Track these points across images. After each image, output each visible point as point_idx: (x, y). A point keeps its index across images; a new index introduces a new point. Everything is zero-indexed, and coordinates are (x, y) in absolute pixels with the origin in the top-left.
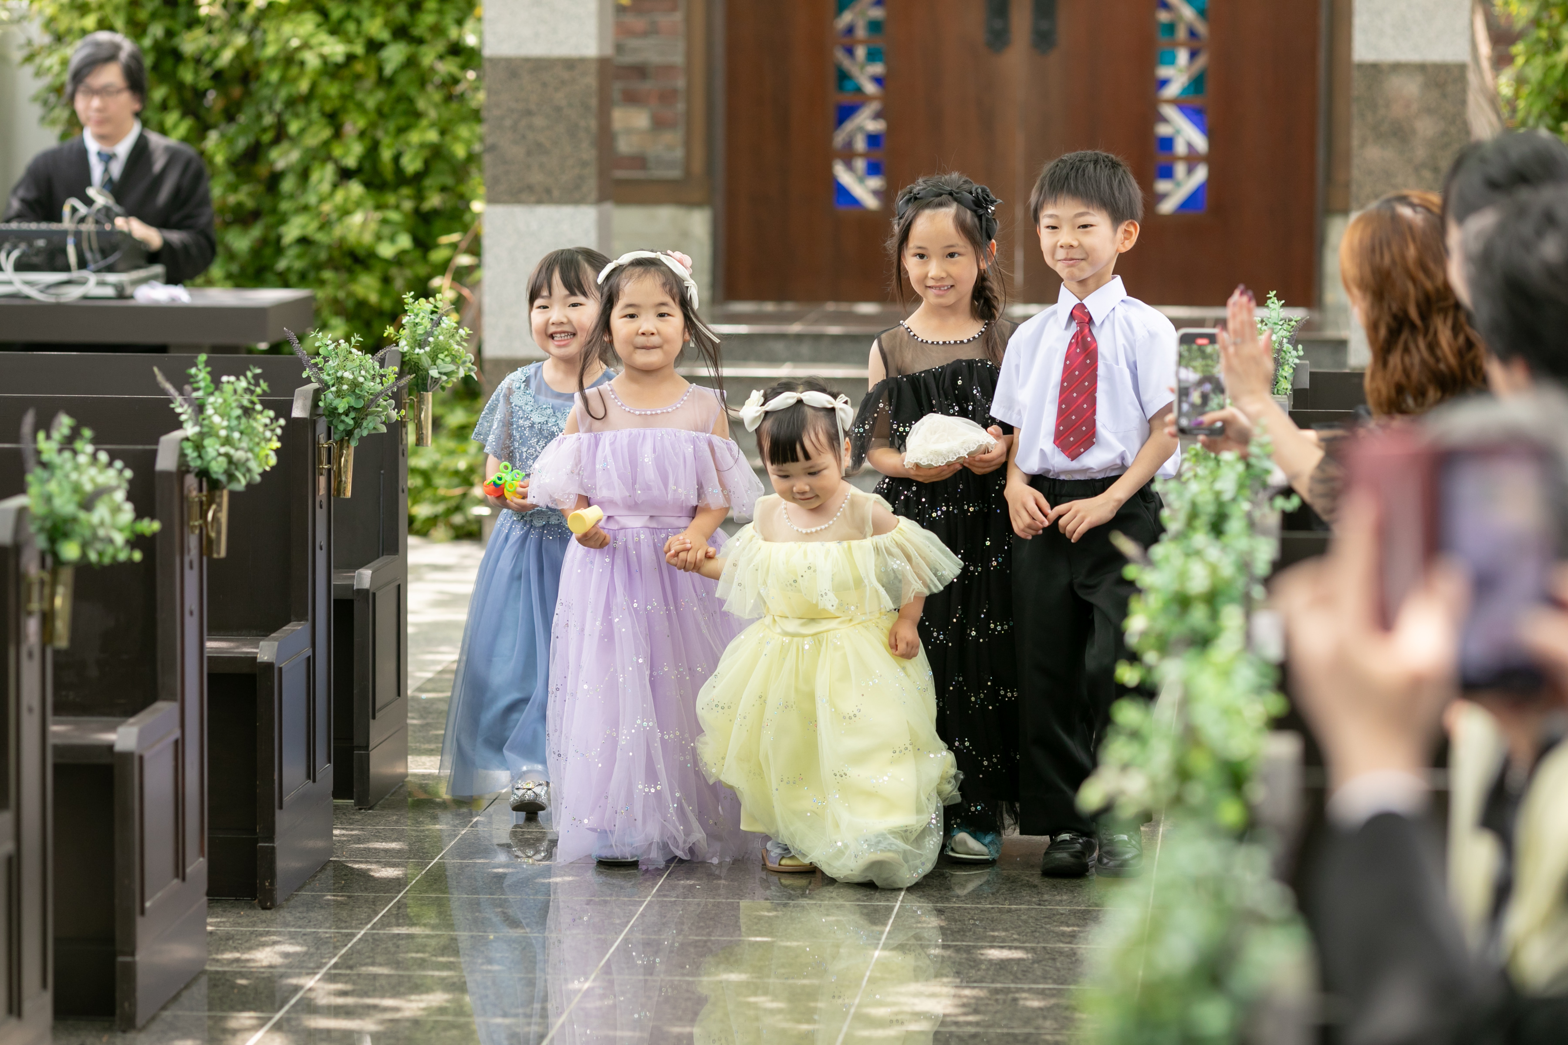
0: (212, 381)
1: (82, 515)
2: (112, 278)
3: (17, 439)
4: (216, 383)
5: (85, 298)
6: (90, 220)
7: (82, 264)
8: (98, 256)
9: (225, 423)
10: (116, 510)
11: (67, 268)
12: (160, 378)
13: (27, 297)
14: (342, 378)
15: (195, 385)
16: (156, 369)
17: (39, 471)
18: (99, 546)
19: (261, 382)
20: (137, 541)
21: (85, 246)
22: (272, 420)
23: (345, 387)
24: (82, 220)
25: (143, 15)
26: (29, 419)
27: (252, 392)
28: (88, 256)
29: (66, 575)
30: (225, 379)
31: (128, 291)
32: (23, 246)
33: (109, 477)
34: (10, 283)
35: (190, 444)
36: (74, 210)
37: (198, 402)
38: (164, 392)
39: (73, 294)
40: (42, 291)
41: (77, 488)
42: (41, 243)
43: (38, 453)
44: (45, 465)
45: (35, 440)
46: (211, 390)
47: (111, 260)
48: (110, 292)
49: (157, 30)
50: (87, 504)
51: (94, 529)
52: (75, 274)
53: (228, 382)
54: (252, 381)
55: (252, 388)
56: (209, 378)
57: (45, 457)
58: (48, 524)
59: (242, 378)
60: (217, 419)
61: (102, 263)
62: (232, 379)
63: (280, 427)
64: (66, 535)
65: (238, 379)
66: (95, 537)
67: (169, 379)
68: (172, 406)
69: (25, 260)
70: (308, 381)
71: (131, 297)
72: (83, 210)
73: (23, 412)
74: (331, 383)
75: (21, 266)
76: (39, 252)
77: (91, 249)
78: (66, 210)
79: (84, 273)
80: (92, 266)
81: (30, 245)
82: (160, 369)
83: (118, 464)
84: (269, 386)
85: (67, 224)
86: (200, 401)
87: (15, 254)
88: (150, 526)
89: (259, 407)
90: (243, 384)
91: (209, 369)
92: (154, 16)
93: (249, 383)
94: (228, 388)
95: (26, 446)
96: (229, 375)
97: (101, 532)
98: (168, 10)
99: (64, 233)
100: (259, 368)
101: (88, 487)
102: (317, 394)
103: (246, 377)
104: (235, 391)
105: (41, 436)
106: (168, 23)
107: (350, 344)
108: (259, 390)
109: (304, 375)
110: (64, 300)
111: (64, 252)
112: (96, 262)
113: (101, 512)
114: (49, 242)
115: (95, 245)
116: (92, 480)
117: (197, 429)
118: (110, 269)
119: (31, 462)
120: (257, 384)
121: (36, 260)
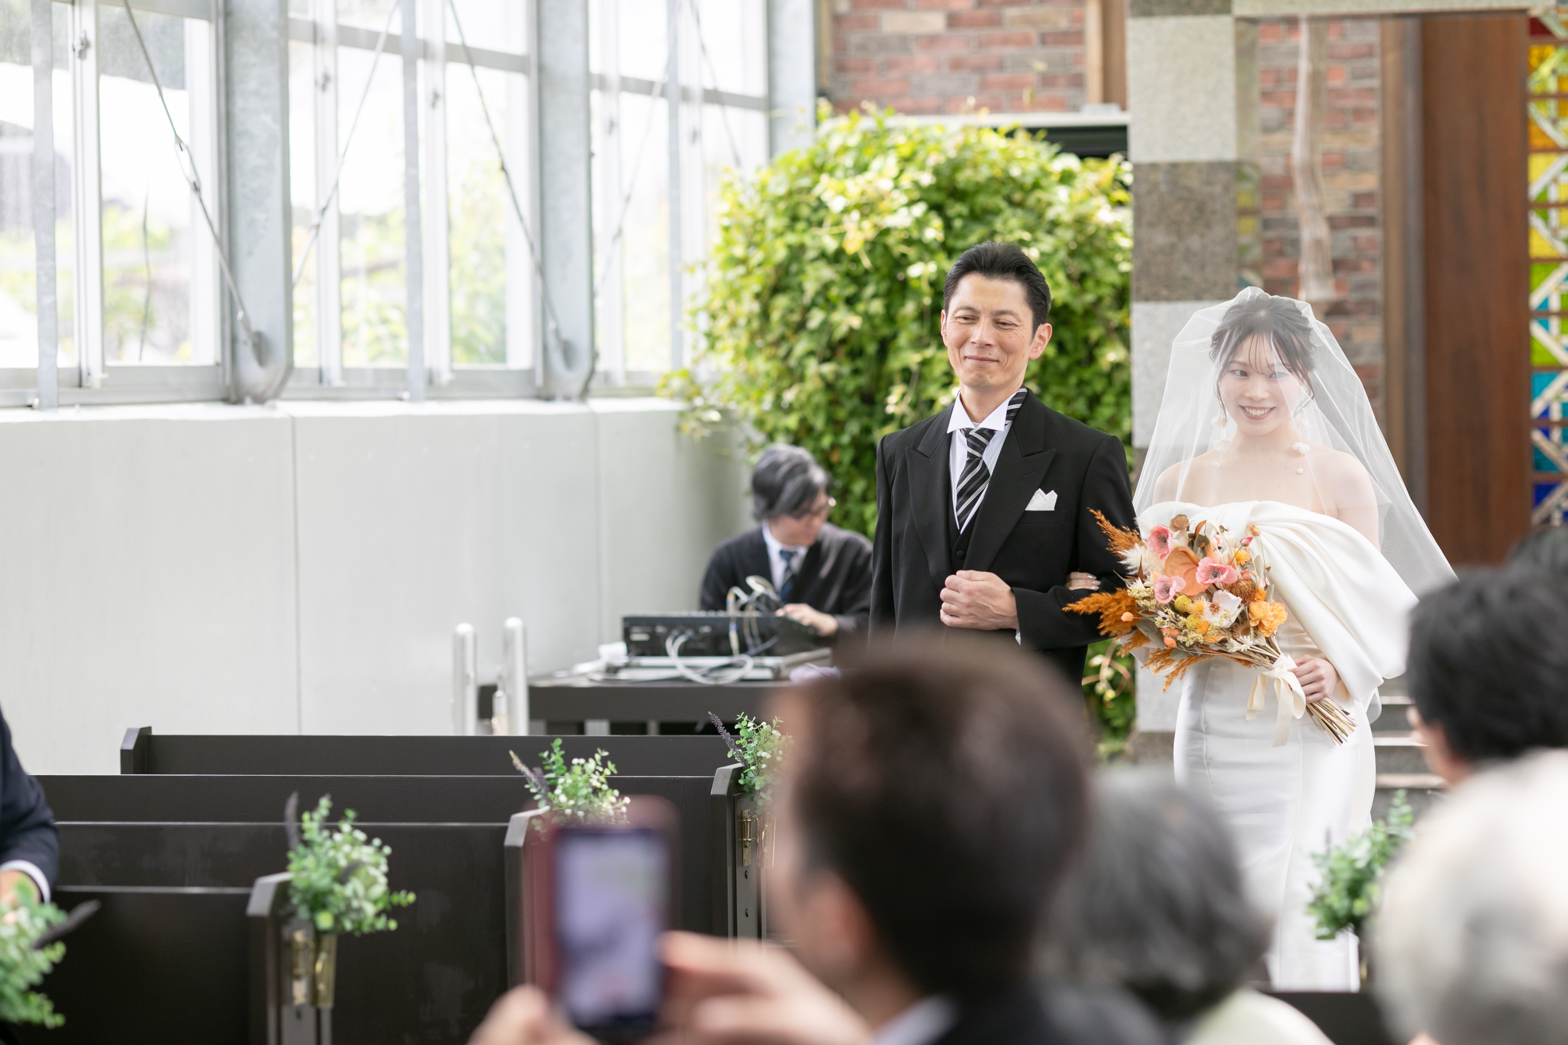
0: (565, 764)
1: (337, 888)
2: (770, 661)
3: (282, 818)
4: (568, 765)
5: (743, 680)
6: (750, 607)
7: (743, 649)
8: (758, 641)
9: (572, 802)
10: (371, 883)
11: (729, 653)
12: (516, 761)
13: (689, 681)
14: (761, 757)
15: (547, 768)
16: (511, 753)
17: (301, 849)
18: (354, 916)
19: (609, 763)
20: (391, 911)
21: (746, 632)
22: (617, 798)
23: (764, 766)
24: (743, 608)
25: (841, 414)
26: (292, 803)
27: (601, 773)
28: (749, 641)
29: (330, 943)
30: (575, 761)
31: (784, 673)
32: (690, 633)
33: (366, 854)
34: (673, 667)
35: (540, 821)
36: (737, 598)
37: (549, 783)
38: (519, 772)
39: (731, 677)
40: (704, 676)
41: (332, 864)
42: (706, 629)
43: (301, 831)
44: (307, 844)
45: (300, 819)
46: (562, 772)
47: (768, 645)
48: (767, 674)
49: (854, 428)
50: (343, 878)
51: (348, 900)
52: (736, 658)
53: (578, 764)
54: (600, 763)
55: (601, 769)
56: (561, 761)
57: (307, 836)
58: (309, 897)
59: (591, 760)
60: (563, 798)
61: (762, 647)
62: (582, 761)
63: (625, 805)
64: (324, 906)
65: (587, 761)
66: (349, 909)
67: (524, 762)
68: (527, 786)
69: (692, 645)
70: (732, 761)
71: (787, 679)
72: (744, 598)
73: (288, 795)
74: (750, 762)
75: (685, 651)
76: (705, 637)
77: (752, 635)
78: (730, 599)
79: (745, 658)
80: (753, 651)
81: (696, 632)
82: (515, 753)
83: (377, 842)
84: (616, 768)
85: (732, 611)
86: (552, 782)
87: (681, 640)
88: (406, 897)
89: (605, 787)
90: (591, 765)
91: (563, 752)
92: (853, 414)
93: (597, 765)
94: (577, 770)
95: (290, 824)
96: (579, 758)
97: (355, 904)
98: (865, 409)
99: (727, 620)
100: (606, 751)
101: (343, 863)
102: (738, 773)
103: (594, 759)
104: (584, 772)
105: (306, 816)
106: (866, 421)
107: (772, 725)
108: (607, 772)
109: (729, 755)
110: (721, 682)
111: (727, 637)
112: (755, 646)
113: (355, 885)
114: (714, 628)
115: (755, 631)
116: (347, 856)
117: (547, 808)
118: (769, 653)
119: (294, 841)
120: (605, 766)
121: (702, 646)
